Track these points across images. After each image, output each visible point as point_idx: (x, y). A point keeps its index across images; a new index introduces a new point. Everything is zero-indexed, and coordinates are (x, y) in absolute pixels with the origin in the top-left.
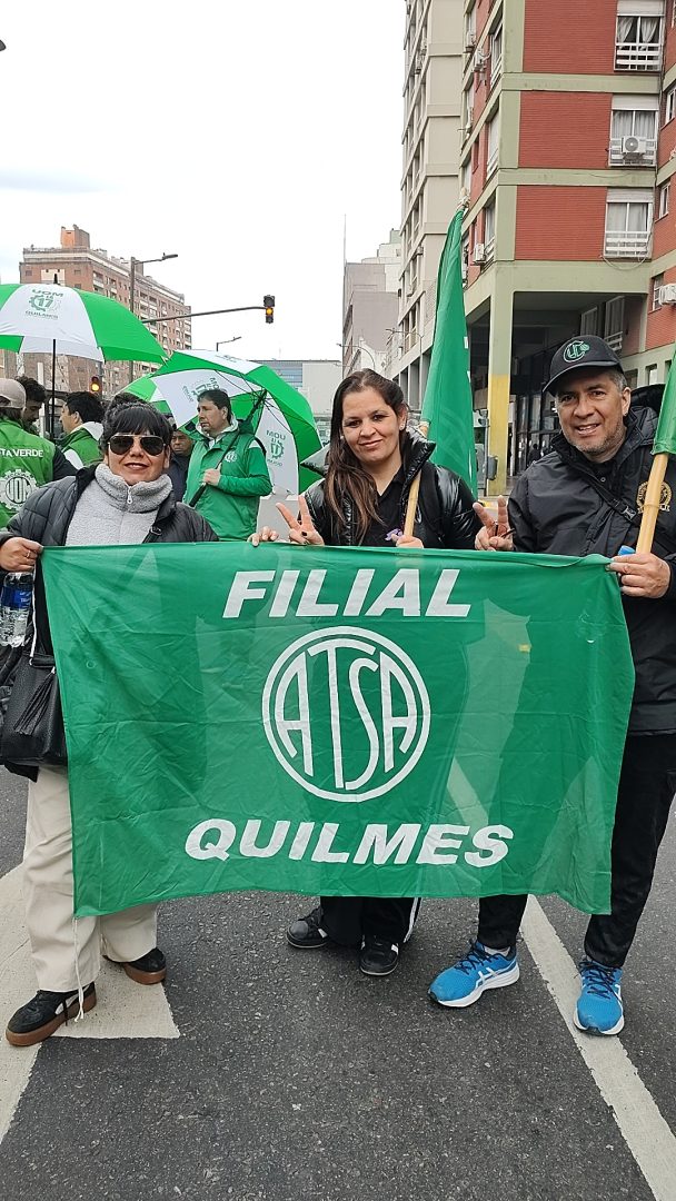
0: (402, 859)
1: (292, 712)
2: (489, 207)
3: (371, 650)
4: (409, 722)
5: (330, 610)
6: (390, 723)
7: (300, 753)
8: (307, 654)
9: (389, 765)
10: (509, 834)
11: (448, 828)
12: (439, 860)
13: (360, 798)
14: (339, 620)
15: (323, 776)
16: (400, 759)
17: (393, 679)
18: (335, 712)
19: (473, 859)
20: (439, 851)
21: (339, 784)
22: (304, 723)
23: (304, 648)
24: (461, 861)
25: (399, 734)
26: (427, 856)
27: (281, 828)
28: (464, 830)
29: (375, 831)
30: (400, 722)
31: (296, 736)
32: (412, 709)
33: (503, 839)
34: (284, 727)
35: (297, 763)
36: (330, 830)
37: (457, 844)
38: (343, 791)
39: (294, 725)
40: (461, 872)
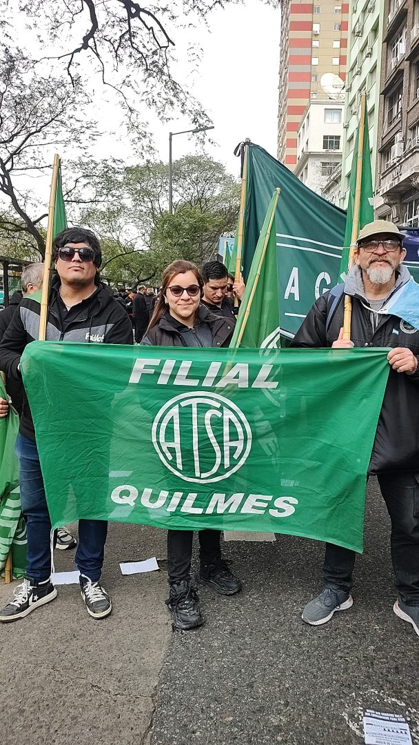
0: (233, 510)
1: (170, 437)
3: (218, 405)
4: (240, 444)
5: (195, 383)
6: (227, 445)
8: (180, 405)
10: (295, 501)
11: (260, 497)
12: (253, 512)
13: (209, 481)
14: (200, 388)
15: (188, 468)
19: (273, 513)
20: (254, 507)
21: (197, 474)
22: (176, 444)
23: (178, 402)
24: (267, 513)
25: (233, 450)
26: (247, 509)
27: (164, 494)
29: (218, 497)
30: (233, 444)
31: (172, 450)
32: (241, 437)
33: (293, 504)
34: (165, 445)
36: (192, 497)
37: (265, 505)
38: (200, 478)
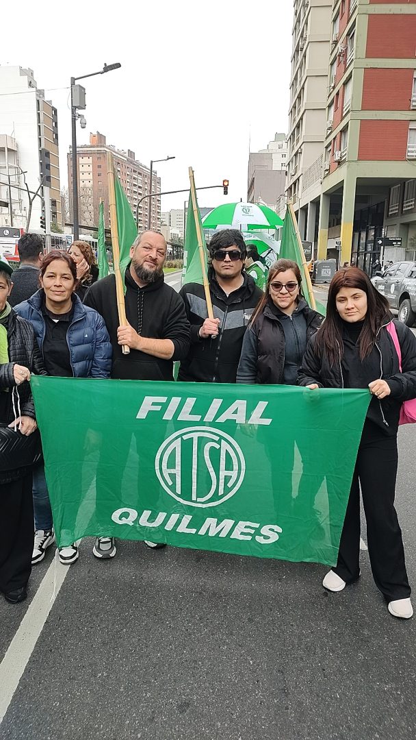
0: (223, 534)
1: (171, 465)
2: (344, 131)
3: (217, 438)
4: (234, 474)
5: (197, 418)
6: (223, 473)
7: (174, 483)
8: (182, 438)
9: (221, 492)
10: (280, 530)
11: (248, 523)
12: (242, 538)
13: (204, 506)
14: (201, 423)
15: (186, 494)
16: (227, 490)
17: (227, 453)
18: (195, 466)
19: (259, 539)
20: (242, 533)
21: (194, 498)
22: (177, 470)
23: (181, 436)
24: (253, 539)
25: (227, 479)
26: (236, 535)
27: (162, 516)
28: (257, 525)
29: (210, 521)
30: (228, 473)
31: (173, 476)
32: (236, 467)
33: (277, 532)
34: (166, 472)
35: (173, 488)
36: (187, 519)
37: (253, 532)
38: (195, 502)
39: (172, 471)
40: (252, 544)
